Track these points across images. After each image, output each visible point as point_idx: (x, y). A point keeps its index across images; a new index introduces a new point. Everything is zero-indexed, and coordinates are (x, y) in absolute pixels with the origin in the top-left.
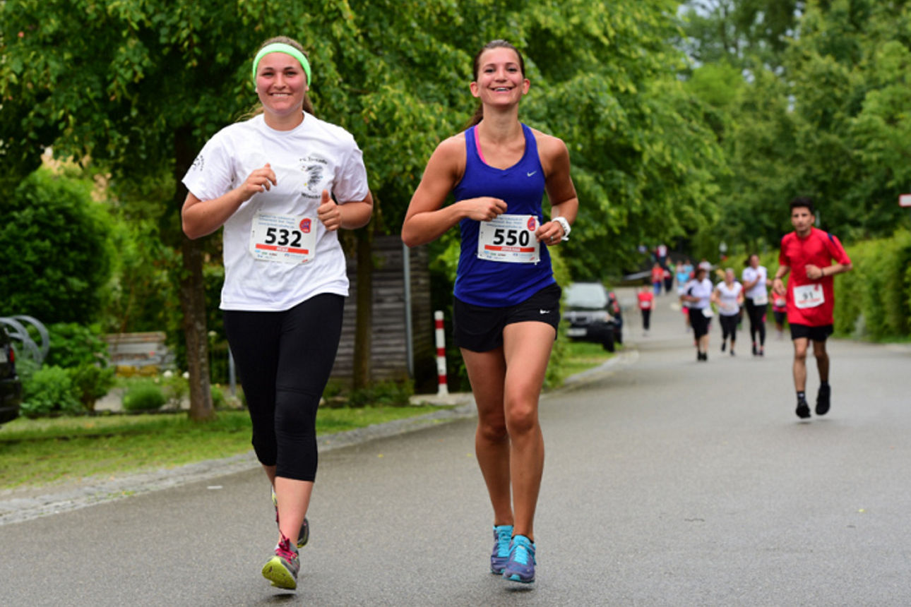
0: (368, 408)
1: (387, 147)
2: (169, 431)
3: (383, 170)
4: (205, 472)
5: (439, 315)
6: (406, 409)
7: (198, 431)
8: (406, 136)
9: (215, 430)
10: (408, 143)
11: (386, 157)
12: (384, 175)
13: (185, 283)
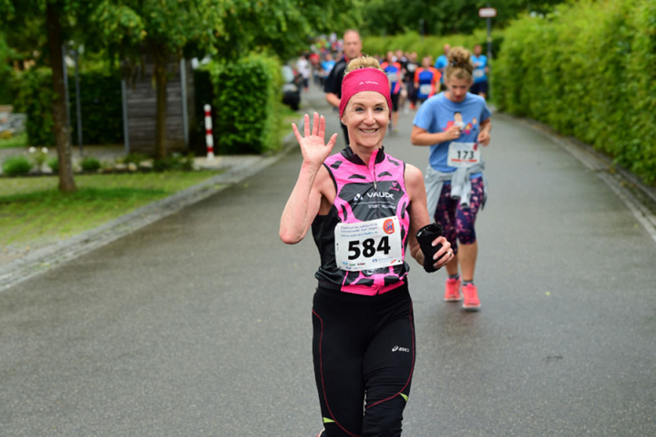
0: (166, 173)
1: (191, 19)
2: (48, 200)
3: (189, 33)
4: (87, 241)
5: (207, 108)
6: (191, 174)
7: (66, 200)
8: (205, 11)
9: (77, 199)
10: (205, 16)
11: (191, 25)
12: (190, 37)
13: (55, 102)
